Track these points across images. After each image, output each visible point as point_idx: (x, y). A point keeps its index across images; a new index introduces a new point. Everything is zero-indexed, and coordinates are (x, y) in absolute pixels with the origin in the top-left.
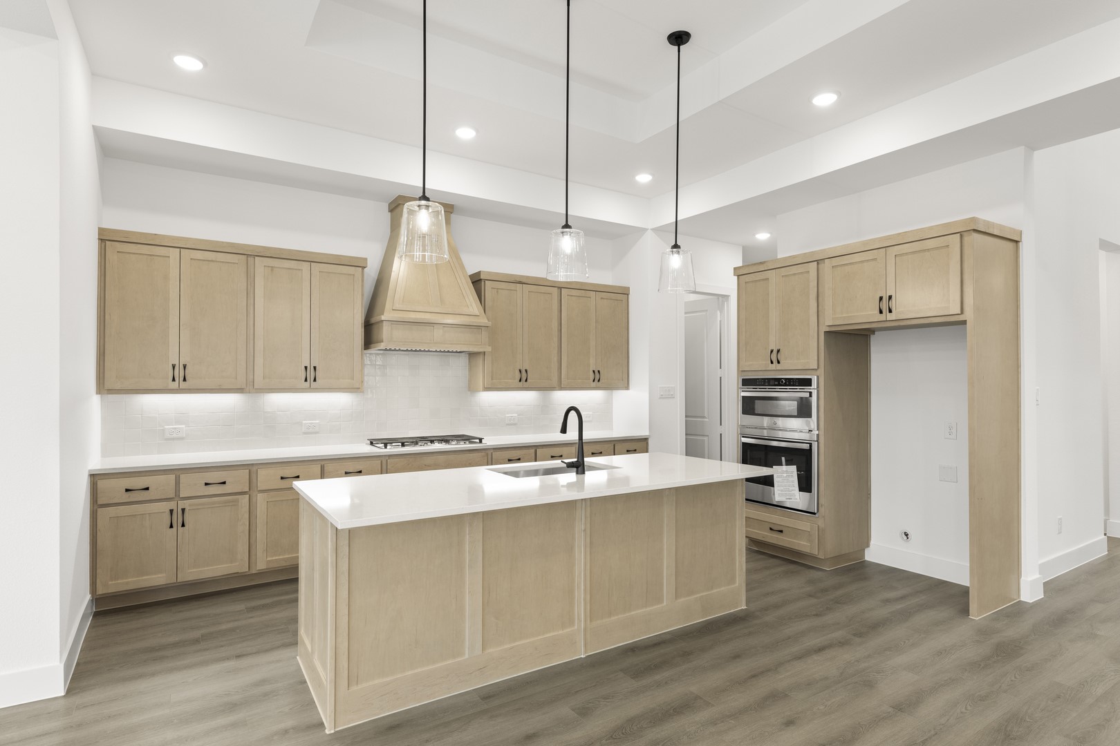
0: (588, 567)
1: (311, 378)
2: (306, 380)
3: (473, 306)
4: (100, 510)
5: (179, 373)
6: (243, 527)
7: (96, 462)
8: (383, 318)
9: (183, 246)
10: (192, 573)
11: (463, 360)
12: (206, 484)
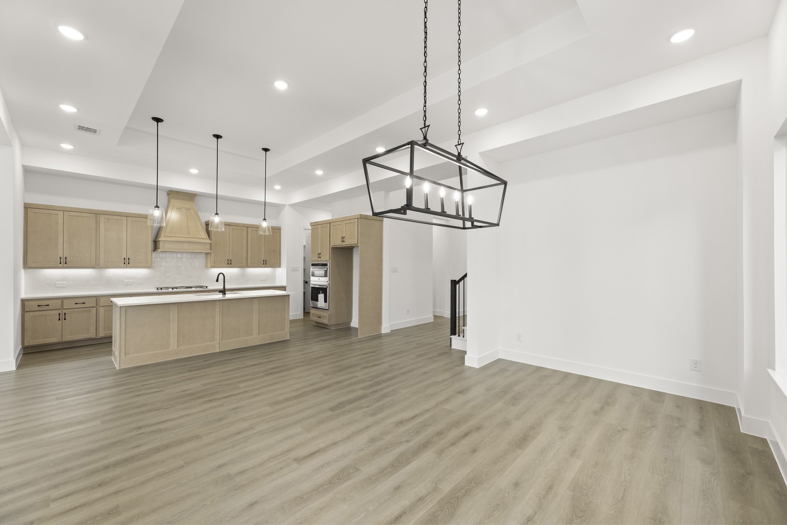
0: (221, 323)
1: (127, 263)
2: (124, 264)
3: (204, 235)
4: (26, 314)
5: (63, 260)
6: (93, 320)
7: (23, 295)
8: (160, 239)
9: (64, 210)
10: (68, 338)
11: (203, 256)
12: (76, 304)
